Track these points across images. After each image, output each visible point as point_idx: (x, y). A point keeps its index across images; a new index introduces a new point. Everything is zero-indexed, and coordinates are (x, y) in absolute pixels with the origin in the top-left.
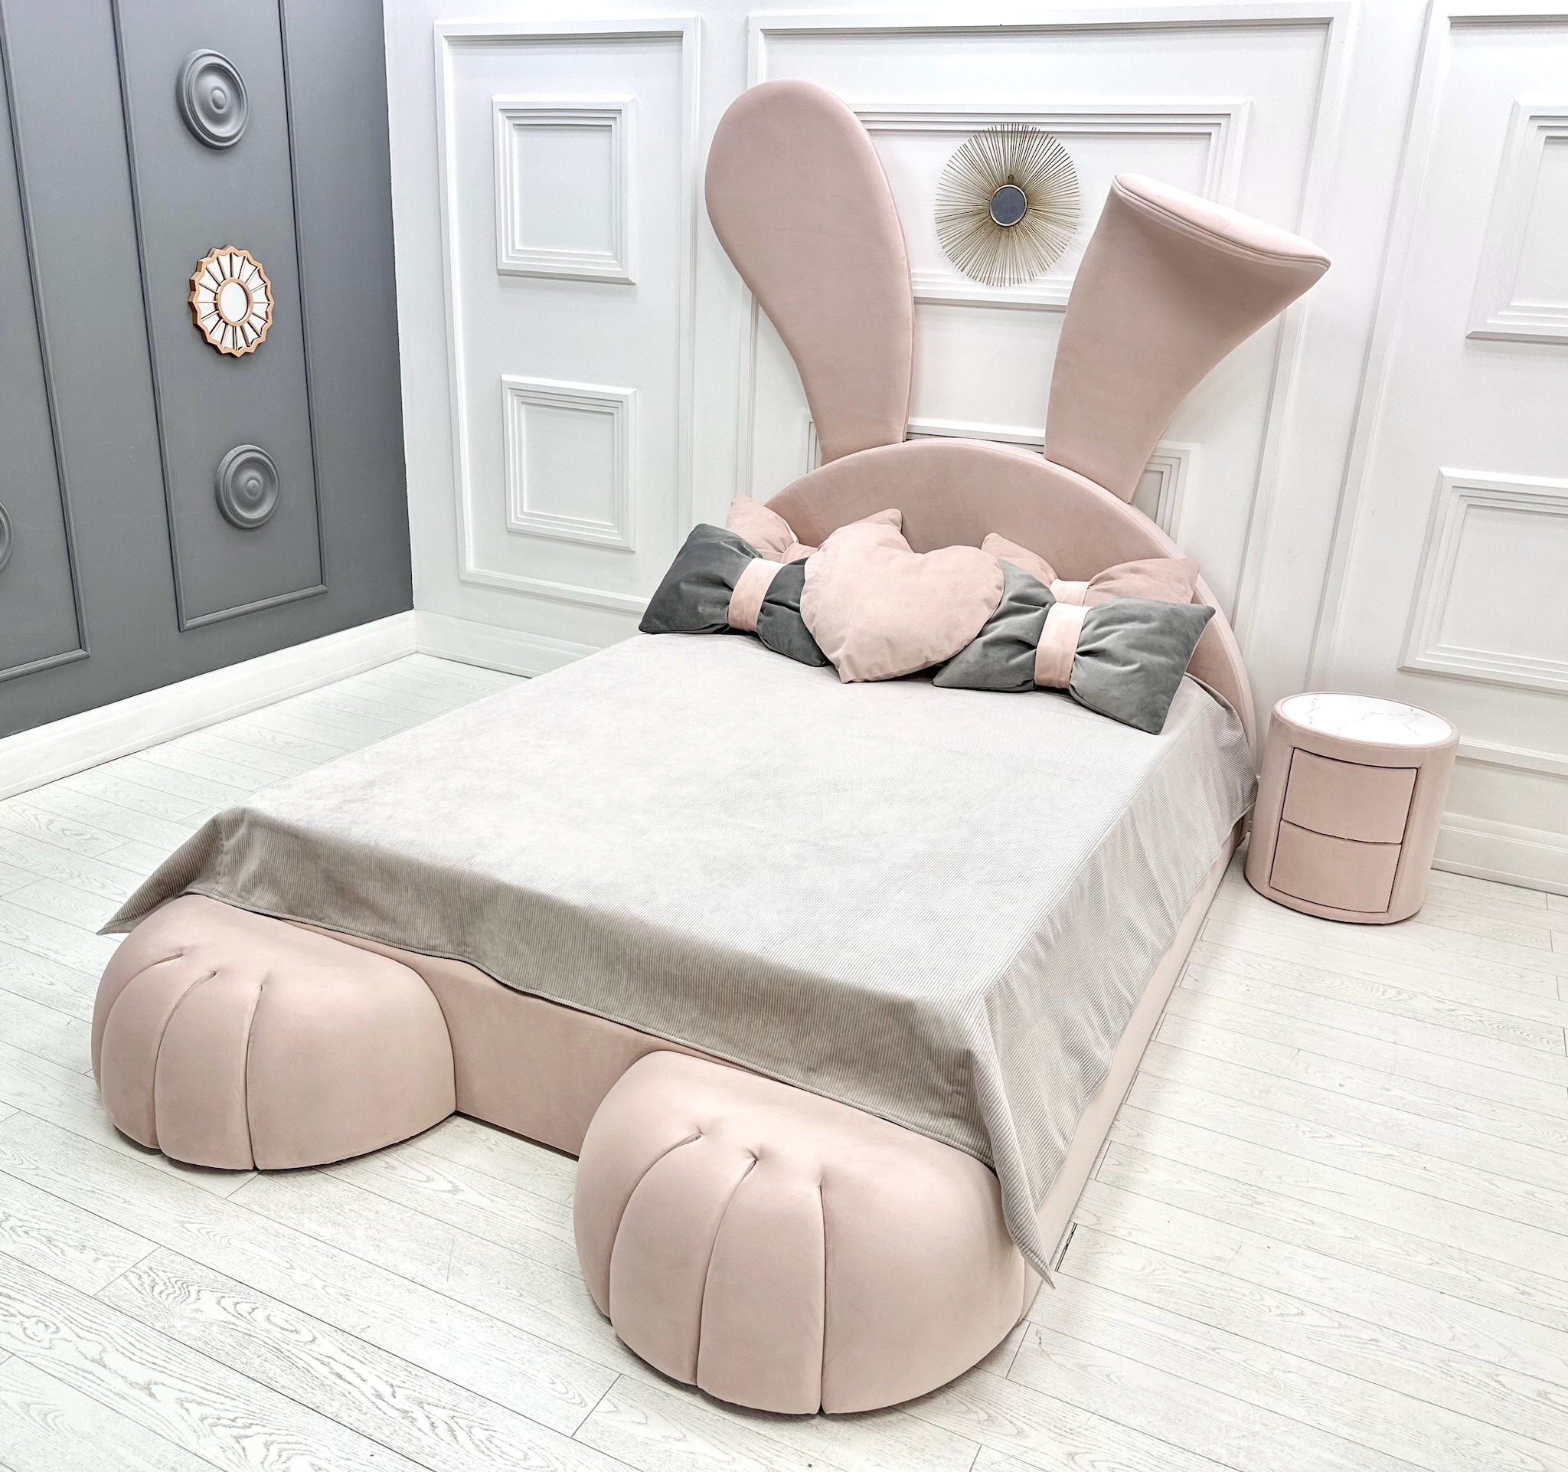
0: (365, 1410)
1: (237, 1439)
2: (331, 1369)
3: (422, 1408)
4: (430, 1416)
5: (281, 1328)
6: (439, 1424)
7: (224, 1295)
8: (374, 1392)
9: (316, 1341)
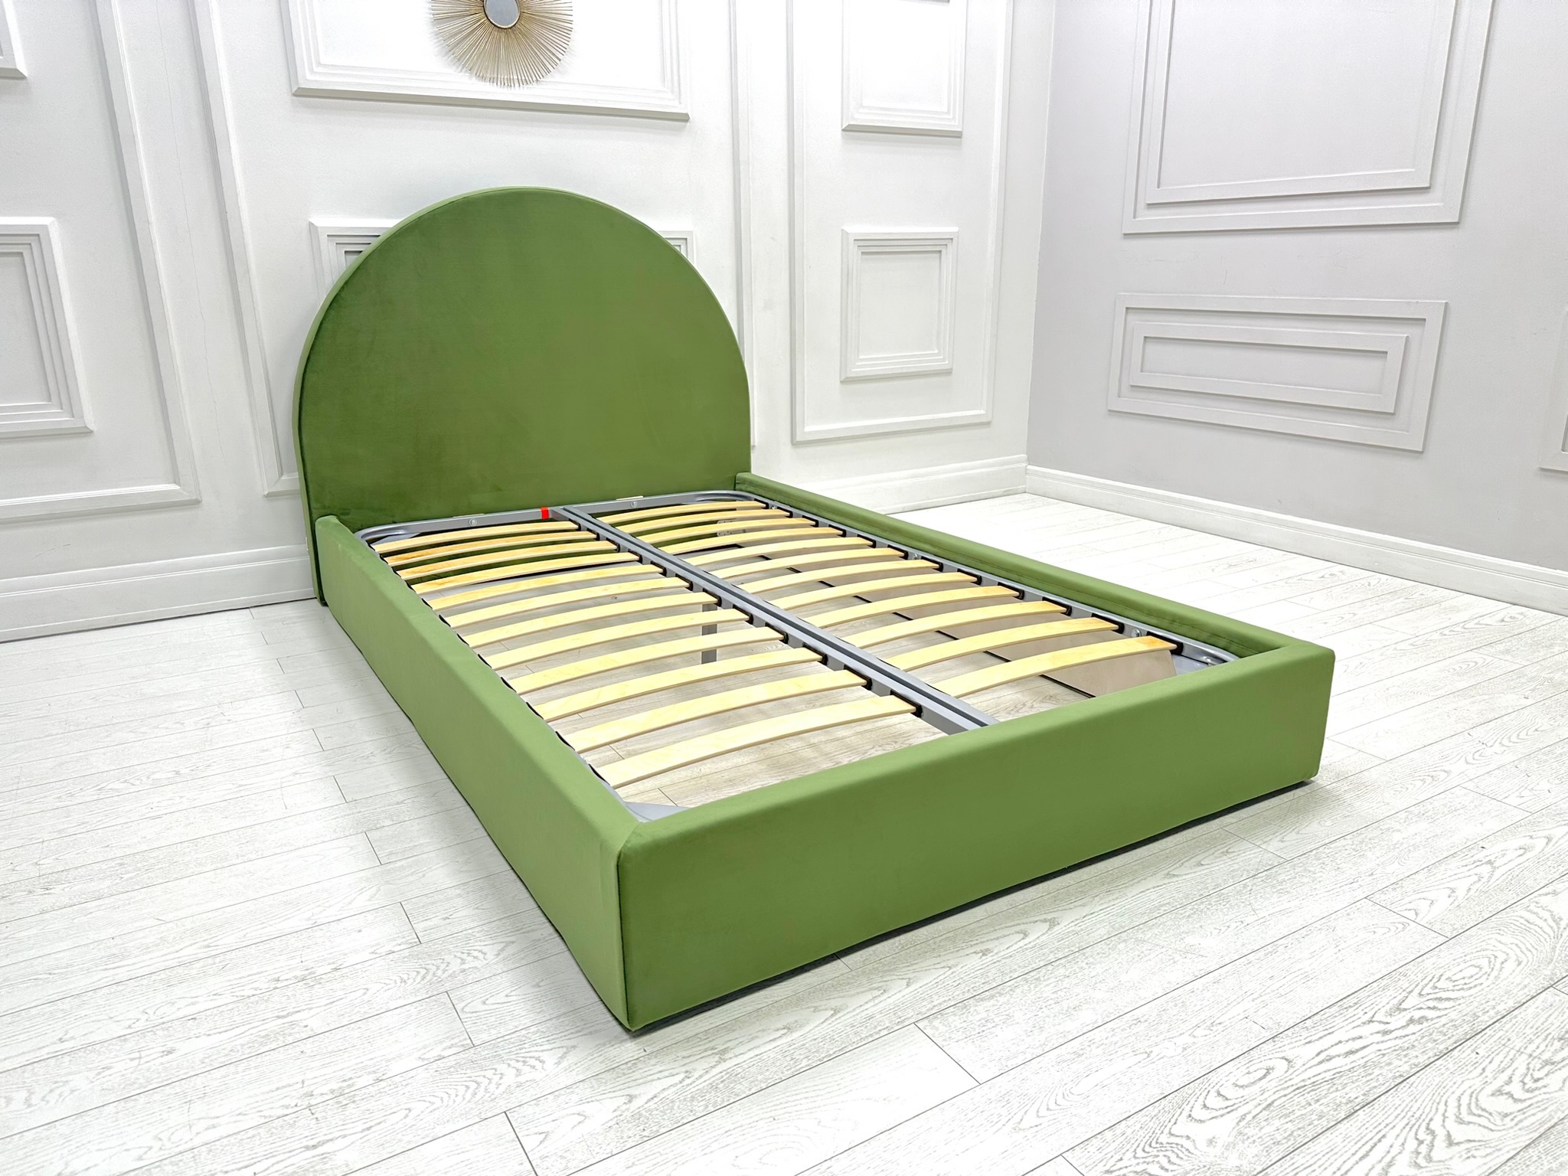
0: (1406, 1045)
1: (1451, 1142)
2: (1339, 1056)
3: (1405, 1010)
4: (1419, 1007)
5: (1260, 1079)
6: (1431, 1004)
7: (1186, 1113)
8: (1380, 1035)
9: (1290, 1057)
